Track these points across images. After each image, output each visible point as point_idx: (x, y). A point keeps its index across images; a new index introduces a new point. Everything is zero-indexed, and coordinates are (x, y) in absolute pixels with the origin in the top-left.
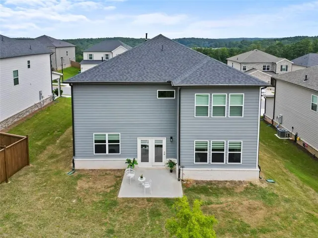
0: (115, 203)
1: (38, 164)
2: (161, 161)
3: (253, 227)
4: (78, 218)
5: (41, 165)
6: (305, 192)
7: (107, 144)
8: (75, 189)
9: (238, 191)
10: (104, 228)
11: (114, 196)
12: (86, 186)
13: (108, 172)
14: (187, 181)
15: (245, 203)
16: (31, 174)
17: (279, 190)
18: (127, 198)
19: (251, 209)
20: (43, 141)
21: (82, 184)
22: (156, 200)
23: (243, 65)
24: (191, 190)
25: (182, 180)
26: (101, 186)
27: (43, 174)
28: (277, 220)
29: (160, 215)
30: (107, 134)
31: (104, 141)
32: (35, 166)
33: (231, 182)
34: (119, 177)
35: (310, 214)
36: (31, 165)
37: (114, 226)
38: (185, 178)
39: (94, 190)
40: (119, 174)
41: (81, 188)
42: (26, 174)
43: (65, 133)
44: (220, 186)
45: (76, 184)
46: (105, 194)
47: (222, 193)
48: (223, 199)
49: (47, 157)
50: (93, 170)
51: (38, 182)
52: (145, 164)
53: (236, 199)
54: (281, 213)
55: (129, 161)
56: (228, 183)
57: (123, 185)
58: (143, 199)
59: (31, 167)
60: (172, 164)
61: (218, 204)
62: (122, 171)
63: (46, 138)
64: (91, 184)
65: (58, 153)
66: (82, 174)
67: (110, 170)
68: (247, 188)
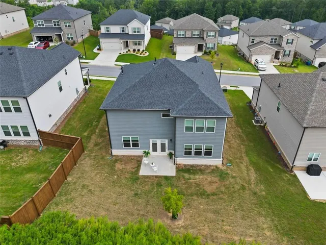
0: (138, 179)
1: (89, 151)
2: (165, 151)
3: (209, 193)
4: (119, 187)
5: (91, 151)
6: (248, 171)
7: (131, 142)
8: (115, 169)
9: (207, 171)
10: (133, 192)
11: (137, 174)
12: (121, 167)
13: (132, 158)
14: (179, 164)
15: (209, 179)
16: (87, 159)
17: (232, 170)
18: (144, 176)
19: (211, 183)
20: (87, 132)
21: (118, 166)
22: (160, 177)
23: (252, 38)
24: (180, 170)
25: (176, 164)
26: (129, 167)
27: (94, 158)
28: (223, 189)
29: (162, 185)
30: (130, 137)
31: (129, 141)
32: (88, 152)
33: (205, 165)
34: (139, 161)
35: (243, 185)
36: (86, 152)
37: (138, 191)
38: (178, 163)
39: (125, 170)
40: (139, 159)
41: (118, 168)
42: (85, 159)
43: (101, 123)
44: (198, 168)
45: (115, 166)
46: (132, 173)
47: (198, 173)
48: (197, 177)
49: (93, 145)
50: (123, 156)
51: (93, 164)
52: (155, 153)
53: (205, 176)
54: (227, 185)
55: (145, 152)
56: (203, 166)
57: (142, 167)
58: (153, 176)
59: (86, 154)
60: (171, 155)
61: (194, 179)
62: (141, 157)
63: (89, 129)
64: (123, 166)
65: (100, 142)
66: (118, 159)
67: (134, 156)
68: (213, 170)
